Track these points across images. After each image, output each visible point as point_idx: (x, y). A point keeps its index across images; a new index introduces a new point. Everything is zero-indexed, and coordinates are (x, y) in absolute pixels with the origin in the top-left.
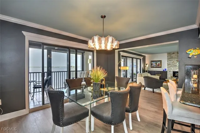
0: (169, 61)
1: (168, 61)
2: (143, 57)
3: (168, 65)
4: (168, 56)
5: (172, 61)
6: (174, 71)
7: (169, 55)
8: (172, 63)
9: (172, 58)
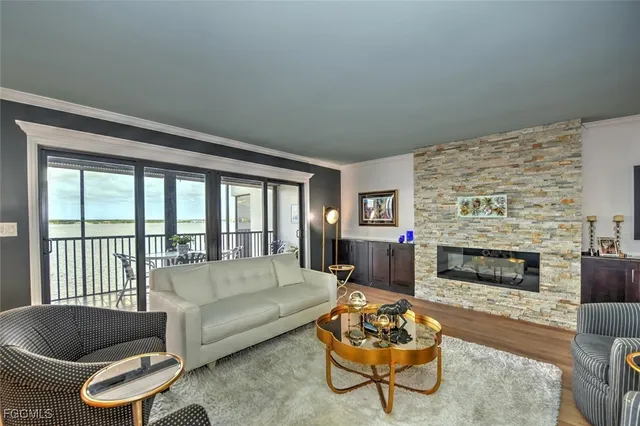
0: (423, 194)
1: (416, 192)
2: (312, 175)
3: (418, 210)
4: (415, 169)
5: (435, 194)
6: (444, 243)
7: (420, 159)
8: (434, 202)
9: (432, 174)
